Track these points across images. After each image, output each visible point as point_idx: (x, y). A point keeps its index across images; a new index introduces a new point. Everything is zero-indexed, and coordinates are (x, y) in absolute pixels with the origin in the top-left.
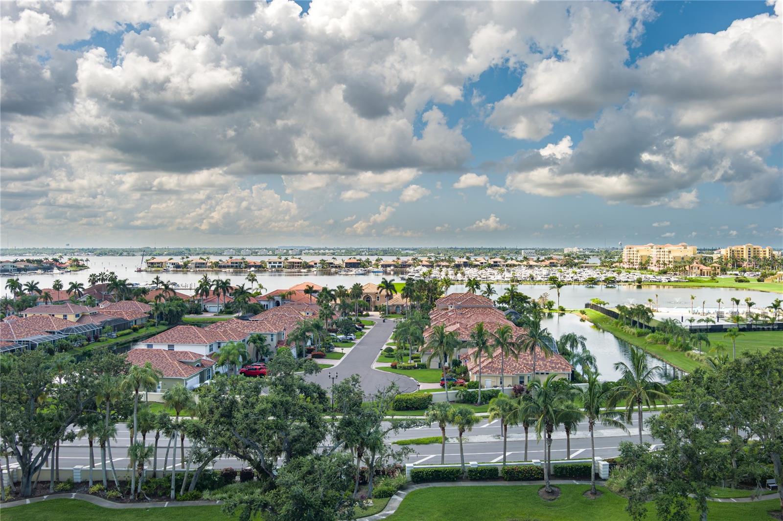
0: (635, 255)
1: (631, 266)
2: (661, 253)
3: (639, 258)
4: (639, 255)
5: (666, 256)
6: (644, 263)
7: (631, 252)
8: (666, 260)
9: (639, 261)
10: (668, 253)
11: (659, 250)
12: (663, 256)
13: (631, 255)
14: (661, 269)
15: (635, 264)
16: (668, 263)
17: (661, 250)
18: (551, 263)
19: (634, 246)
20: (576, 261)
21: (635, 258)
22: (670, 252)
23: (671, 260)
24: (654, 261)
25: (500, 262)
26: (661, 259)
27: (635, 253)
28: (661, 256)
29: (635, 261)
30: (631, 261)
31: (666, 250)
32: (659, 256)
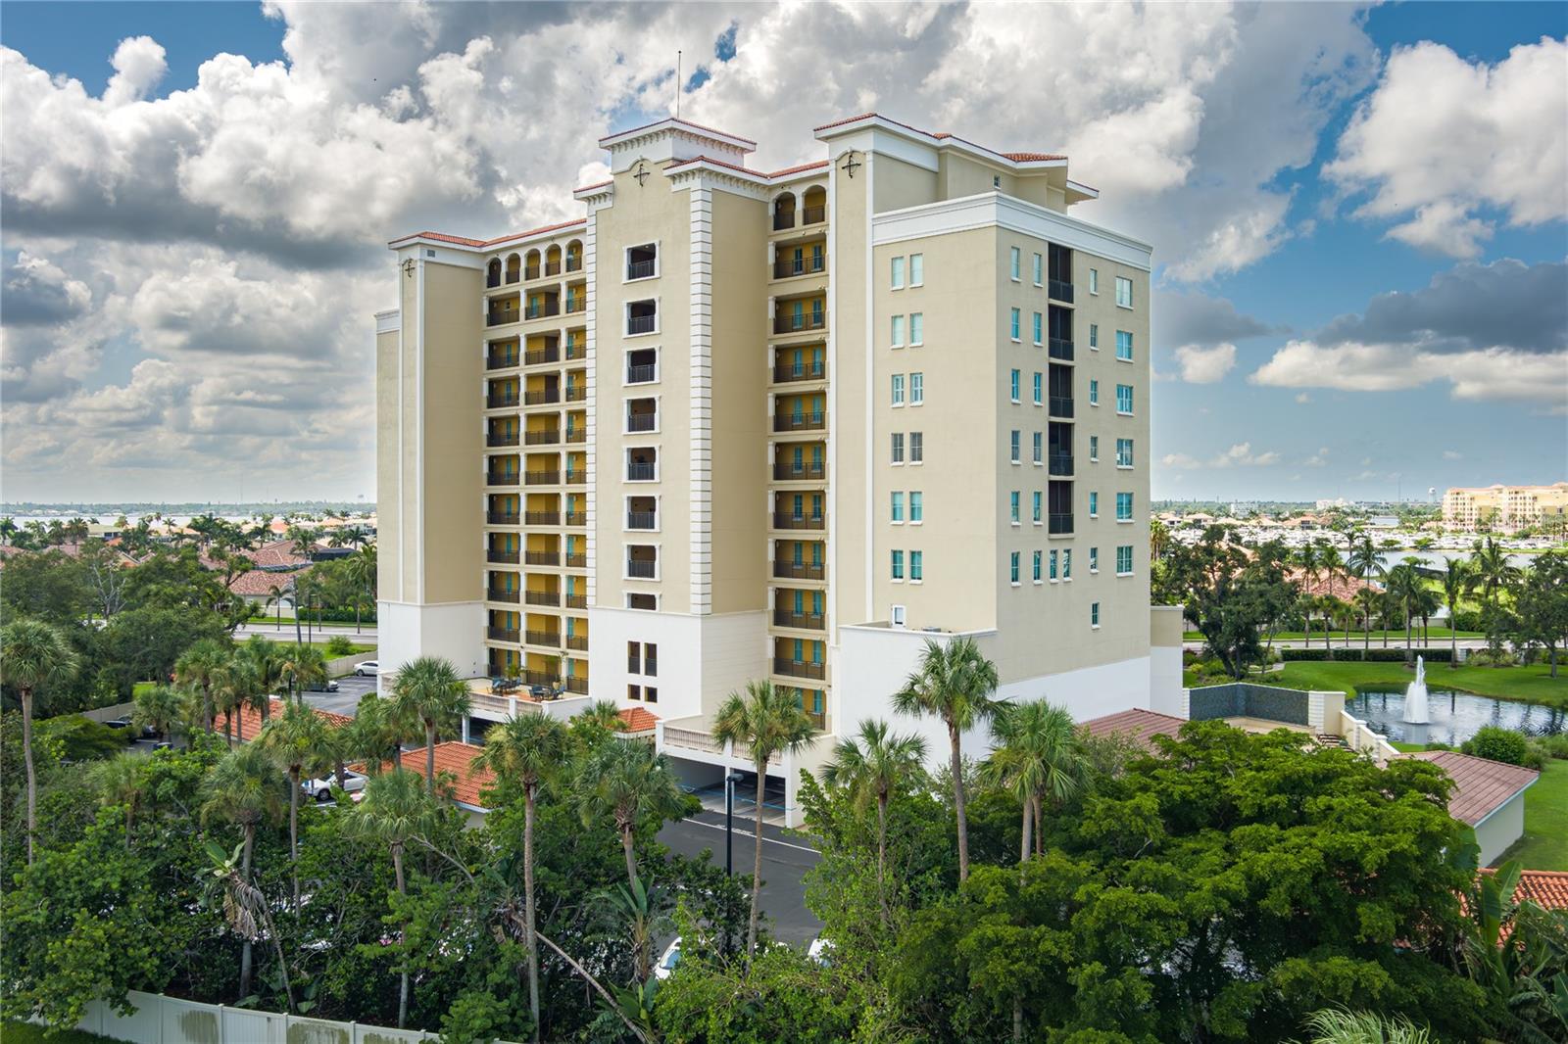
0: (1467, 507)
1: (1459, 527)
2: (1519, 501)
3: (1474, 512)
4: (1474, 507)
5: (1528, 507)
6: (1484, 520)
7: (1459, 501)
8: (1528, 513)
9: (1474, 517)
10: (1531, 501)
11: (1513, 495)
12: (1522, 507)
13: (1459, 507)
14: (1518, 530)
15: (1467, 522)
16: (1530, 519)
17: (1519, 496)
18: (1303, 522)
19: (1465, 490)
20: (1351, 520)
21: (1467, 512)
22: (1535, 498)
23: (1537, 513)
24: (1504, 515)
25: (1205, 521)
26: (1519, 513)
27: (1467, 501)
28: (1519, 507)
29: (1466, 517)
30: (1460, 517)
31: (1529, 494)
32: (1513, 507)
